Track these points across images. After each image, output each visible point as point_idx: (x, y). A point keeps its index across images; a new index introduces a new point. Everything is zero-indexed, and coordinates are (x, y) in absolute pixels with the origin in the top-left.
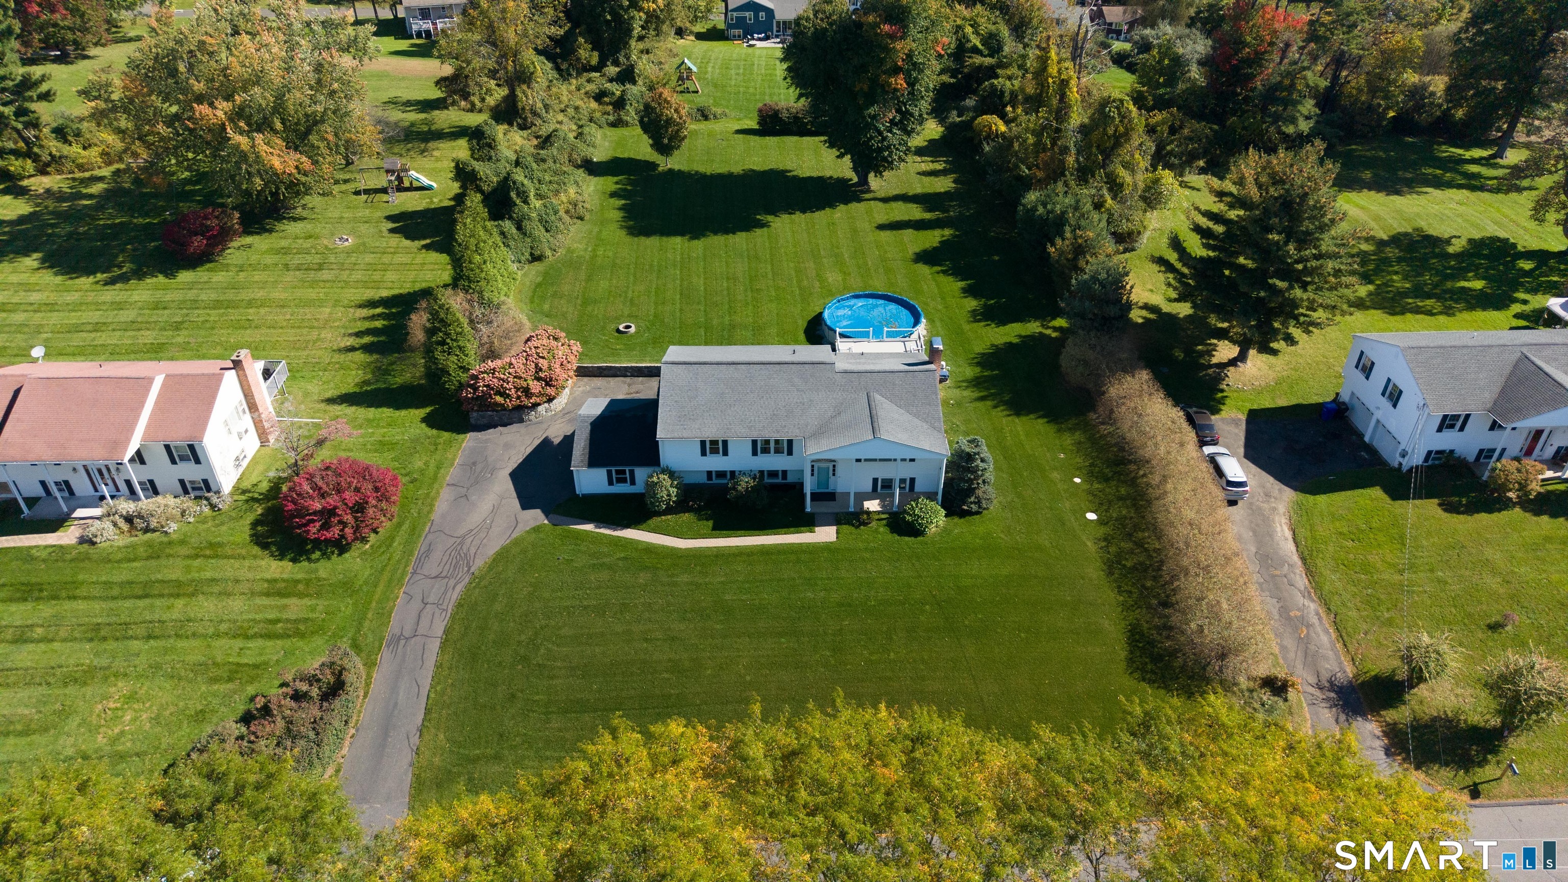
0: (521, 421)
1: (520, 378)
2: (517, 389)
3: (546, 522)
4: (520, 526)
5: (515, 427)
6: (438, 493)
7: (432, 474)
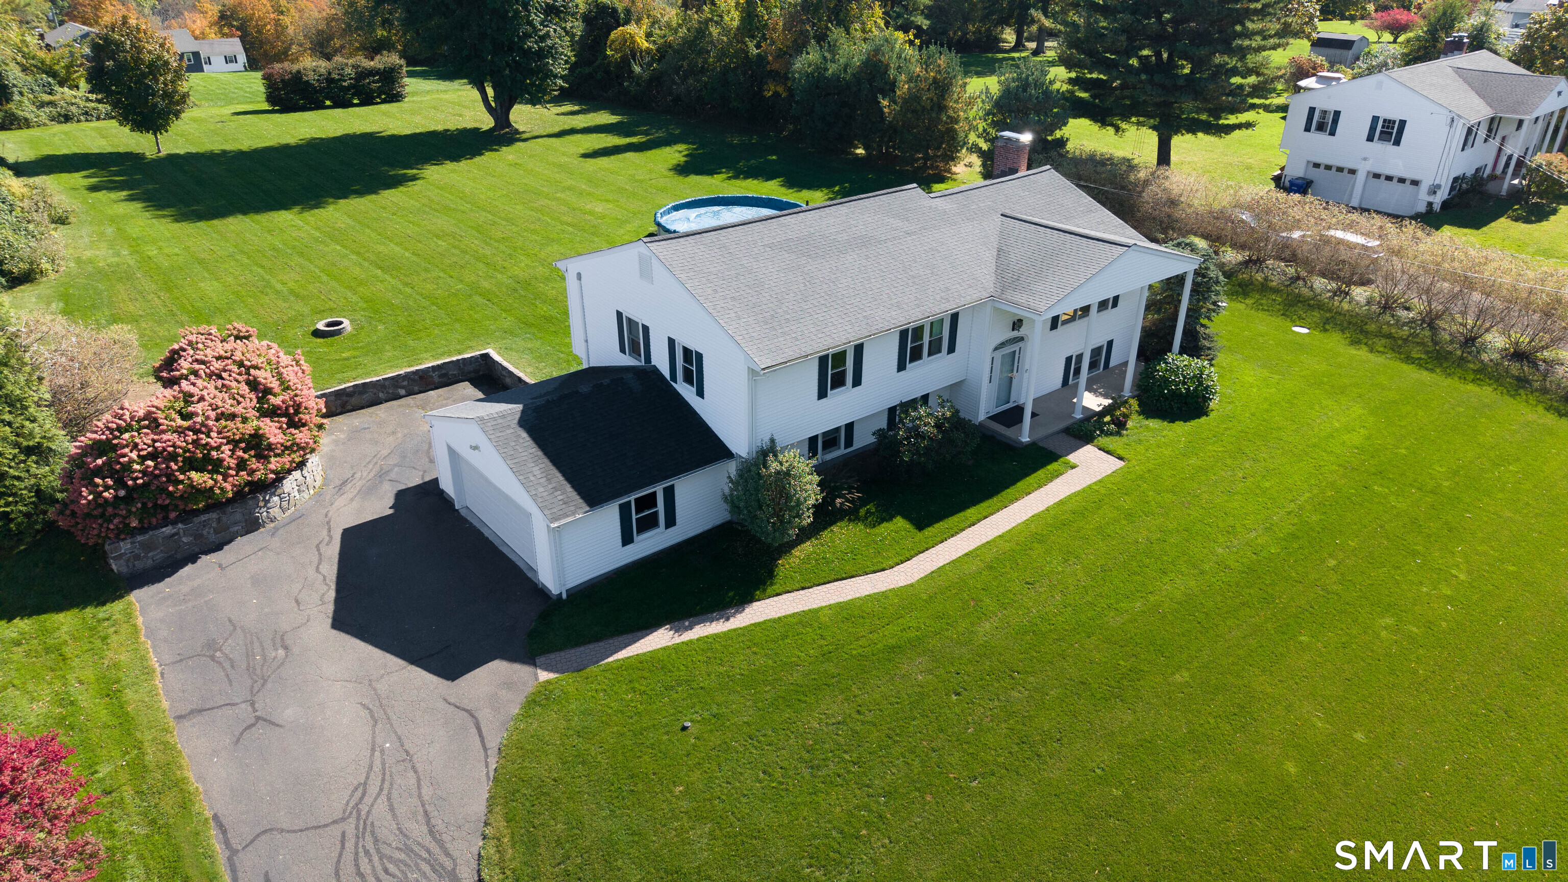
0: (253, 525)
1: (232, 417)
2: (235, 443)
3: (544, 676)
4: (485, 715)
5: (243, 545)
6: (167, 747)
7: (104, 715)
